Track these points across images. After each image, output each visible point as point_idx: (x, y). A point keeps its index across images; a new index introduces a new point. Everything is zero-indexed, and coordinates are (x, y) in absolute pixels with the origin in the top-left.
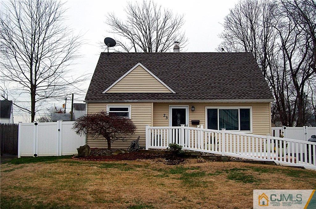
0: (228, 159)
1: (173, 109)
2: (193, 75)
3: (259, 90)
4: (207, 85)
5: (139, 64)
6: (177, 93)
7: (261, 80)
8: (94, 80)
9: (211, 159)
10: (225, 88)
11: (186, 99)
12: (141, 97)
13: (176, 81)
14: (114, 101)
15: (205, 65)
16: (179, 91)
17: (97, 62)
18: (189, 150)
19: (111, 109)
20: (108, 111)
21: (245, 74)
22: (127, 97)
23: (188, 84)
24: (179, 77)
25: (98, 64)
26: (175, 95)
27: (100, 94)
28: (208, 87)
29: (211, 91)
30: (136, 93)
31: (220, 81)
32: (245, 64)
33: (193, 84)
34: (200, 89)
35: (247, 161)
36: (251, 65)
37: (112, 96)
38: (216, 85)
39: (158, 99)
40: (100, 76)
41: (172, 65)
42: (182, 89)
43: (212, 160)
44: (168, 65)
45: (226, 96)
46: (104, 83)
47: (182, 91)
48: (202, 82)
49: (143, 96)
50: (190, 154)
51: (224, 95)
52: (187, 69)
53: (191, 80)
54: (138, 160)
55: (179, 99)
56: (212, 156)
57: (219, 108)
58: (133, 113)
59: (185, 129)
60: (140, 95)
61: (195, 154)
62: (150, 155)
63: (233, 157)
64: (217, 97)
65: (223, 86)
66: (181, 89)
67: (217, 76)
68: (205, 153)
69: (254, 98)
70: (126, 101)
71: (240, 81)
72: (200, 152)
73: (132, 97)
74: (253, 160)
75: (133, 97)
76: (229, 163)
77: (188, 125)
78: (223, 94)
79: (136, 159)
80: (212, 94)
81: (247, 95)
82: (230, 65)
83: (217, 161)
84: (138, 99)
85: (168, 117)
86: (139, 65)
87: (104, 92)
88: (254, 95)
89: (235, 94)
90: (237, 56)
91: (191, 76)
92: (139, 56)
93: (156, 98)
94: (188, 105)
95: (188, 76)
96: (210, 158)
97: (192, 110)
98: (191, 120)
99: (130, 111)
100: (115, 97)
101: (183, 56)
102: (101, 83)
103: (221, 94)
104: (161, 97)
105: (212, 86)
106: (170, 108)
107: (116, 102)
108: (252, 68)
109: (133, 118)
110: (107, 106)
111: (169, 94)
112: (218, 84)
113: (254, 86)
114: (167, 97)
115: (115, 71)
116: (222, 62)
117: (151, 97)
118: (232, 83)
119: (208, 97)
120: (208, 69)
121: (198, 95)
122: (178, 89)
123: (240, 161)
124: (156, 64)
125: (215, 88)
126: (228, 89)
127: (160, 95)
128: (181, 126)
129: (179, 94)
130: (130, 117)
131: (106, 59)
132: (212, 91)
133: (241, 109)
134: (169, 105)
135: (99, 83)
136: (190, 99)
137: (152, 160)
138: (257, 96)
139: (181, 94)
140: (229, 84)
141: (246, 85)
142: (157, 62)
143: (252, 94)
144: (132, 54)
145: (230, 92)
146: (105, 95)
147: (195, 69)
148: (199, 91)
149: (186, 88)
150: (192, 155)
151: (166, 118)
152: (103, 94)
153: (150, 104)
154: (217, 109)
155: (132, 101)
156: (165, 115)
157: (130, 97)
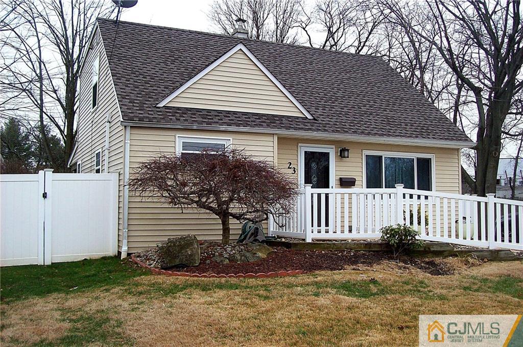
5: (240, 46)
6: (314, 119)
14: (195, 127)
20: (179, 150)
27: (153, 109)
30: (235, 113)
39: (287, 128)
45: (400, 131)
50: (429, 248)
57: (385, 154)
60: (246, 118)
73: (229, 120)
75: (232, 120)
77: (334, 187)
78: (393, 127)
81: (430, 133)
83: (492, 260)
84: (246, 125)
86: (241, 49)
87: (161, 105)
94: (334, 146)
97: (341, 157)
98: (338, 178)
100: (191, 117)
106: (300, 148)
107: (200, 128)
110: (177, 137)
111: (300, 120)
117: (270, 123)
119: (373, 131)
129: (320, 122)
131: (118, 33)
134: (300, 144)
150: (432, 249)
151: (293, 172)
152: (159, 108)
153: (271, 139)
154: (380, 157)
155: (233, 128)
156: (291, 164)
157: (226, 120)
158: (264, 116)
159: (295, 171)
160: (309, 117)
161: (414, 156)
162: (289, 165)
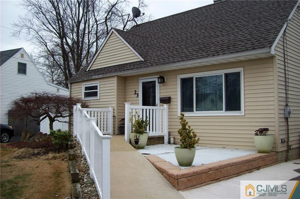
1: (143, 83)
26: (144, 63)
58: (101, 92)
77: (158, 105)
84: (105, 73)
85: (139, 94)
86: (113, 32)
87: (87, 70)
99: (98, 90)
106: (140, 81)
109: (101, 97)
129: (147, 61)
130: (98, 97)
133: (226, 75)
134: (140, 78)
151: (137, 96)
154: (193, 78)
160: (143, 60)
161: (223, 72)
162: (135, 92)
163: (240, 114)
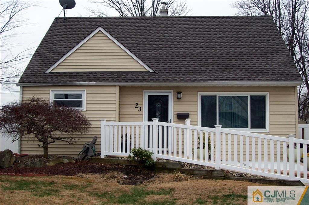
0: (225, 175)
1: (149, 96)
2: (182, 47)
3: (280, 68)
4: (202, 60)
5: (100, 29)
6: (155, 72)
7: (283, 53)
8: (38, 55)
9: (197, 175)
10: (229, 65)
11: (168, 80)
12: (101, 78)
13: (156, 56)
14: (60, 84)
15: (201, 34)
16: (159, 69)
17: (48, 30)
18: (164, 159)
19: (57, 96)
20: (52, 99)
21: (260, 45)
22: (80, 78)
23: (174, 59)
24: (161, 49)
25: (47, 32)
26: (153, 75)
27: (42, 74)
28: (203, 63)
29: (206, 69)
30: (95, 72)
31: (222, 55)
32: (259, 32)
33: (181, 59)
34: (190, 66)
35: (254, 180)
36: (269, 33)
37: (59, 77)
38: (215, 61)
39: (126, 81)
40: (48, 49)
41: (153, 33)
42: (164, 67)
43: (199, 176)
44: (148, 33)
45: (228, 76)
46: (52, 58)
47: (163, 69)
48: (195, 57)
49: (104, 76)
50: (165, 166)
51: (226, 75)
52: (174, 39)
53: (179, 53)
54: (80, 174)
55: (157, 80)
56: (199, 170)
57: (218, 94)
58: (89, 102)
59: (158, 126)
60: (101, 76)
61: (173, 165)
62: (104, 167)
63: (233, 172)
64: (216, 77)
65: (225, 63)
66: (162, 66)
67: (218, 48)
68: (188, 164)
69: (272, 80)
70: (78, 83)
71: (251, 55)
72: (180, 163)
73: (88, 78)
74: (265, 177)
75: (90, 78)
76: (225, 182)
77: (172, 121)
78: (225, 73)
79: (78, 173)
80: (207, 74)
81: (261, 75)
82: (238, 33)
83: (207, 178)
84: (97, 80)
85: (143, 108)
86: (100, 31)
87: (48, 71)
88: (272, 75)
89: (243, 73)
90: (250, 20)
91: (178, 48)
92: (108, 21)
93: (123, 80)
94: (172, 91)
95: (175, 48)
96: (196, 172)
97: (178, 98)
98: (176, 113)
99: (84, 99)
100: (62, 78)
101: (171, 20)
102: (46, 58)
103: (221, 74)
104: (132, 77)
105: (209, 61)
106: (145, 94)
107: (64, 85)
108: (270, 36)
109: (89, 109)
110: (51, 91)
111: (143, 74)
112: (219, 59)
113: (272, 62)
114: (140, 78)
115: (70, 42)
116: (226, 29)
117: (117, 77)
118: (240, 57)
119: (201, 77)
120: (205, 38)
121: (186, 75)
122: (158, 67)
123: (243, 180)
124: (131, 32)
125: (213, 64)
126: (233, 67)
127: (130, 74)
128: (152, 121)
129: (159, 74)
130: (84, 108)
131: (61, 26)
132: (208, 69)
133: (251, 97)
134: (144, 90)
135: (45, 58)
136: (174, 80)
137: (101, 175)
138: (277, 76)
139: (161, 73)
140: (234, 59)
141: (260, 60)
142: (132, 29)
143: (269, 73)
144: (98, 19)
145: (235, 71)
146: (49, 76)
147: (186, 39)
148: (189, 69)
149: (170, 65)
150: (167, 167)
151: (140, 110)
152: (46, 73)
153: (114, 88)
154: (216, 96)
155: (86, 83)
156: (137, 104)
157: (85, 78)
158: (115, 73)
159: (141, 110)
160: (151, 71)
161: (248, 94)
162: (136, 105)
163: (265, 131)
